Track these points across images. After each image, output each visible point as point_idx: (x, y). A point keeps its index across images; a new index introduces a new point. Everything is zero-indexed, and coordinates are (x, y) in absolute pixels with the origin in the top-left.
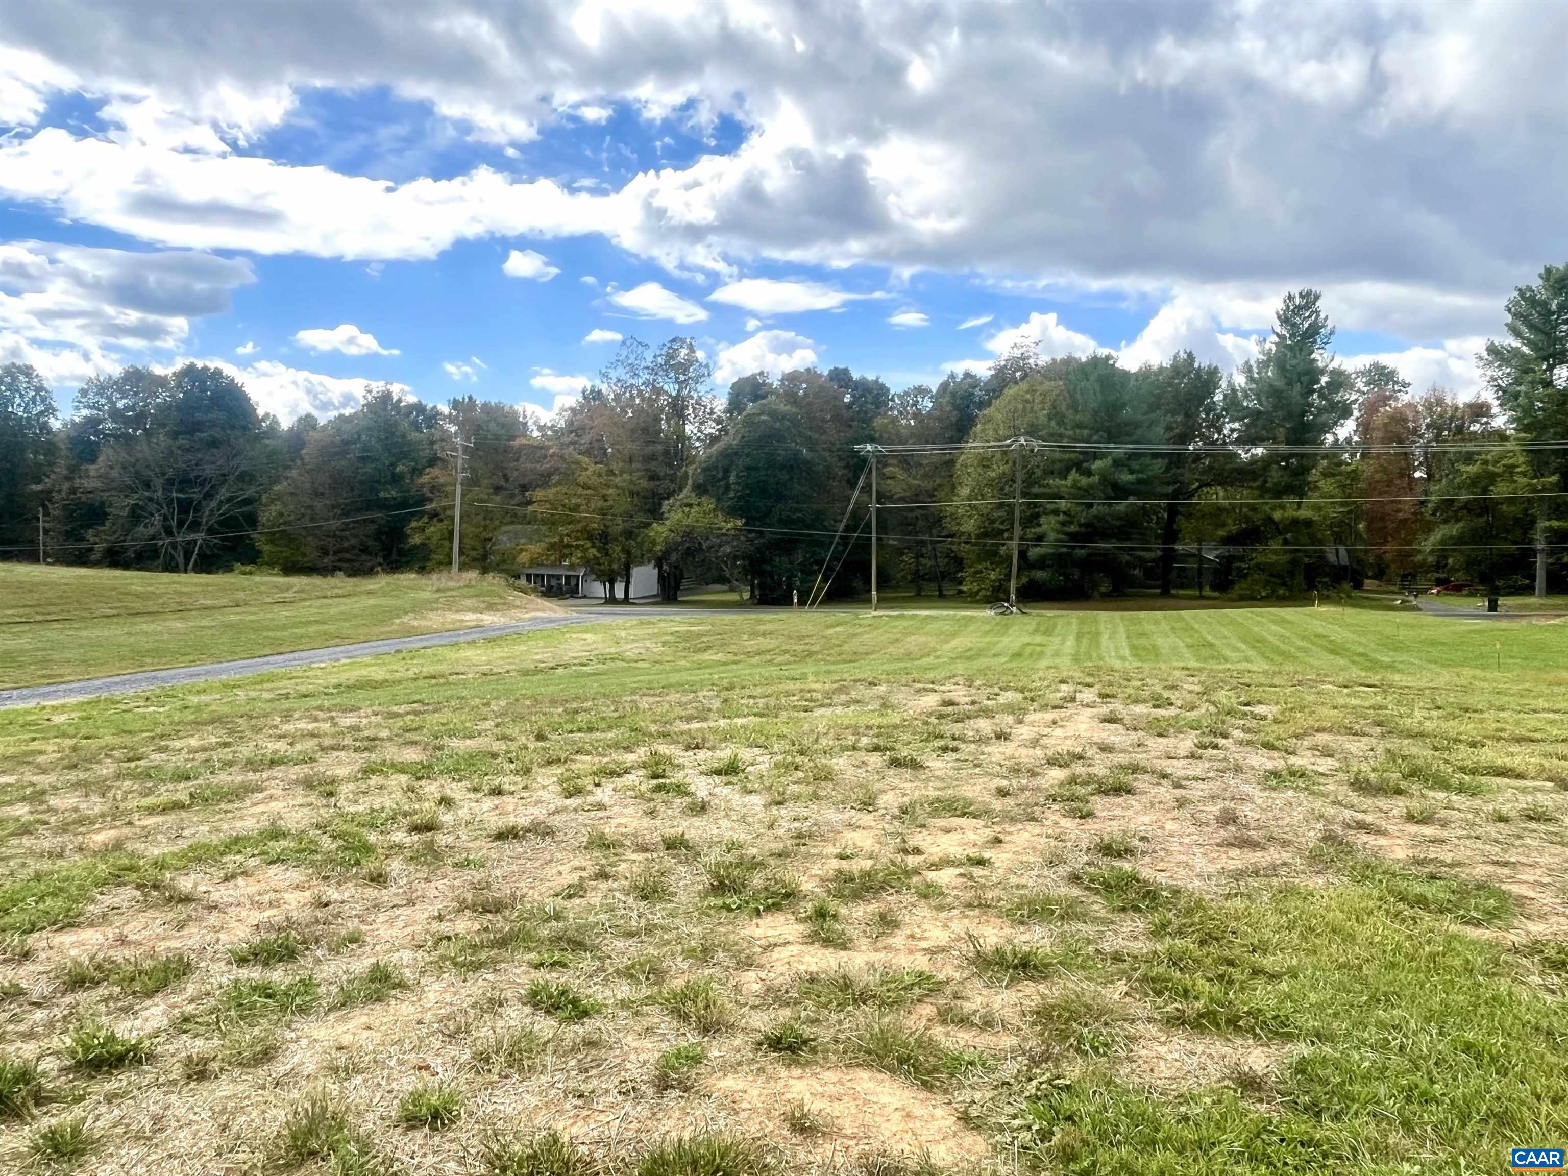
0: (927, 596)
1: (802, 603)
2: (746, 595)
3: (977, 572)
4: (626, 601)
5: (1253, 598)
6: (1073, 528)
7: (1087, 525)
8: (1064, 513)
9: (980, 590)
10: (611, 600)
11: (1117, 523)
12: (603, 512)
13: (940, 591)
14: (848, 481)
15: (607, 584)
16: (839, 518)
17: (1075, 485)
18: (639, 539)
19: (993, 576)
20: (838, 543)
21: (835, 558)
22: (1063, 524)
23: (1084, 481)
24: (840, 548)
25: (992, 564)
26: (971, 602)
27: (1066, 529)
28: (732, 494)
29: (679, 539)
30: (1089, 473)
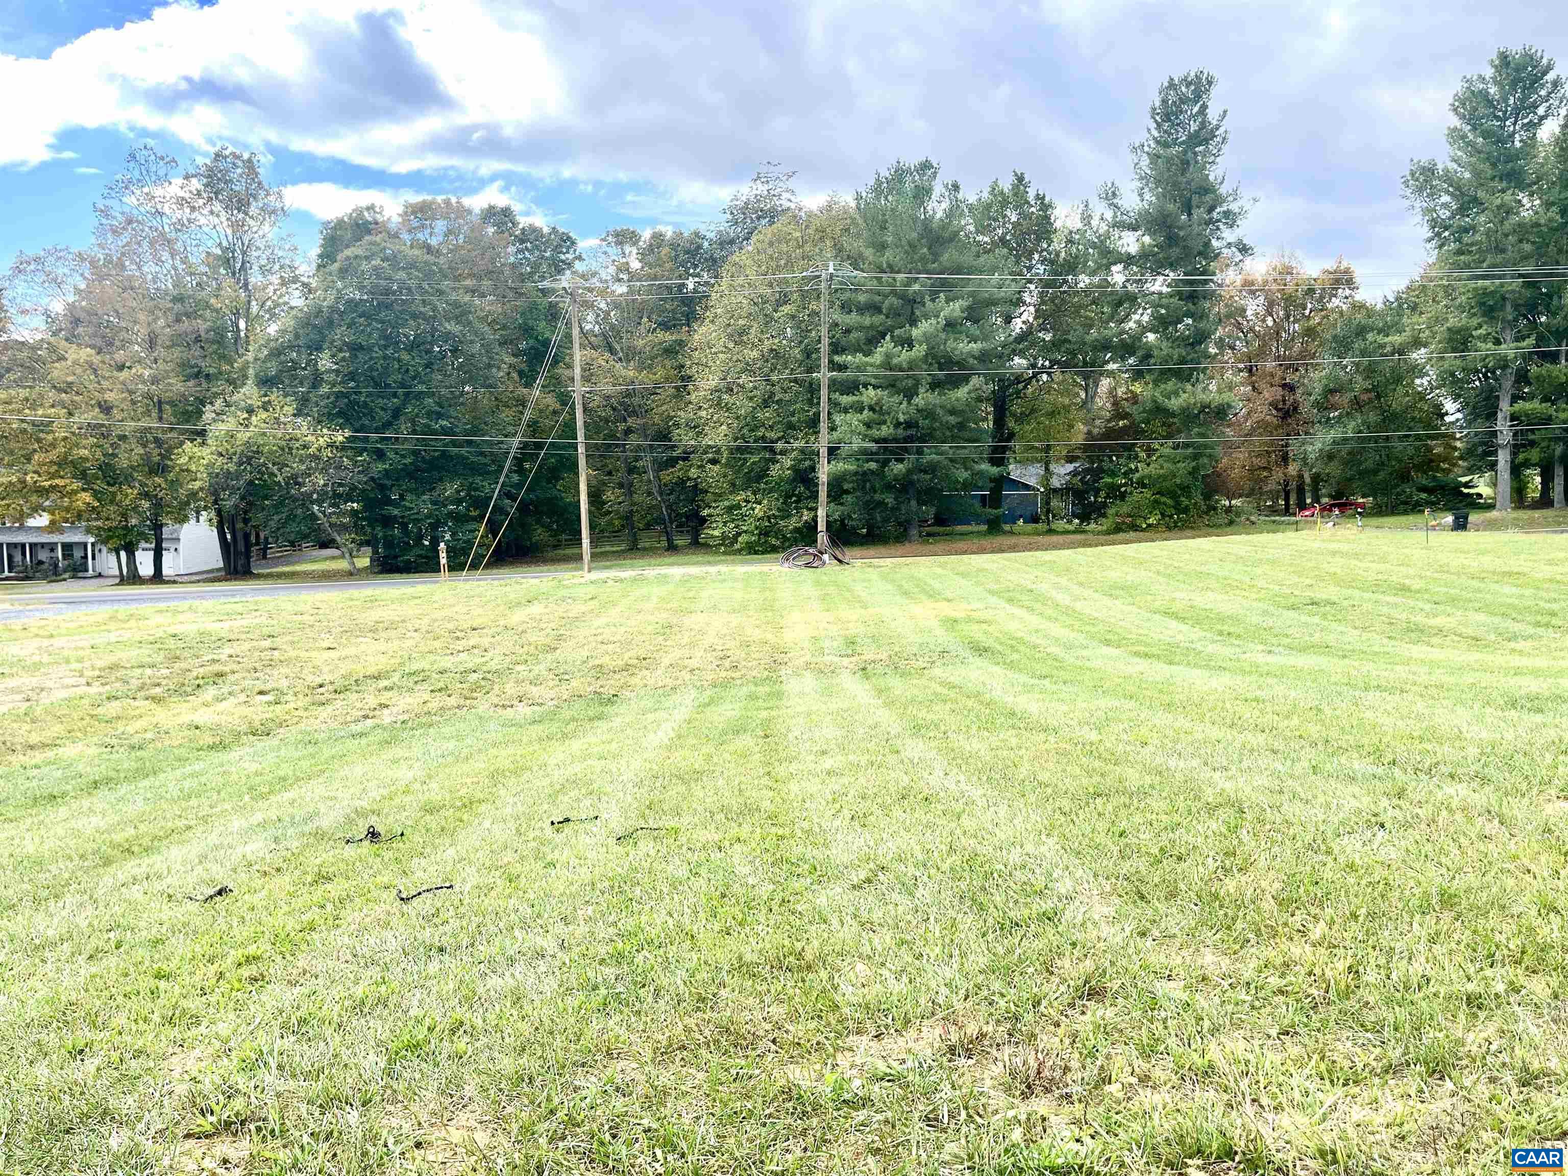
0: (645, 549)
1: (456, 566)
2: (364, 562)
3: (730, 509)
4: (158, 577)
5: (1135, 528)
6: (886, 431)
7: (909, 425)
8: (871, 408)
9: (739, 534)
10: (132, 578)
11: (952, 420)
12: (100, 431)
13: (669, 540)
14: (521, 373)
15: (123, 554)
16: (510, 429)
17: (887, 364)
18: (171, 476)
19: (758, 511)
20: (510, 471)
21: (507, 494)
22: (868, 425)
23: (904, 356)
24: (516, 478)
25: (754, 493)
26: (725, 553)
27: (875, 433)
28: (325, 389)
29: (232, 467)
30: (909, 343)
